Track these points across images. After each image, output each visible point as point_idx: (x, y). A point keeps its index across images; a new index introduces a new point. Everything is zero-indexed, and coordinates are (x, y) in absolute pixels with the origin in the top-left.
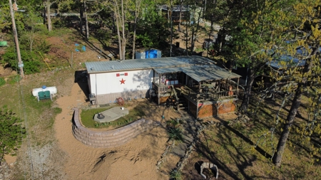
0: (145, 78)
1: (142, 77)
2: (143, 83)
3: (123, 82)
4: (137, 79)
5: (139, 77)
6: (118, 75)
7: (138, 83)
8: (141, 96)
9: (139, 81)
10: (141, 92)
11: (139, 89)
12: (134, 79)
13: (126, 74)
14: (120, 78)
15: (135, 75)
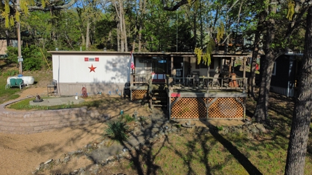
0: (123, 67)
1: (118, 66)
2: (120, 74)
3: (92, 69)
4: (111, 67)
5: (114, 65)
6: (86, 60)
7: (113, 74)
8: (116, 92)
9: (114, 70)
10: (117, 86)
11: (113, 81)
12: (107, 68)
13: (97, 60)
14: (90, 64)
15: (109, 62)
